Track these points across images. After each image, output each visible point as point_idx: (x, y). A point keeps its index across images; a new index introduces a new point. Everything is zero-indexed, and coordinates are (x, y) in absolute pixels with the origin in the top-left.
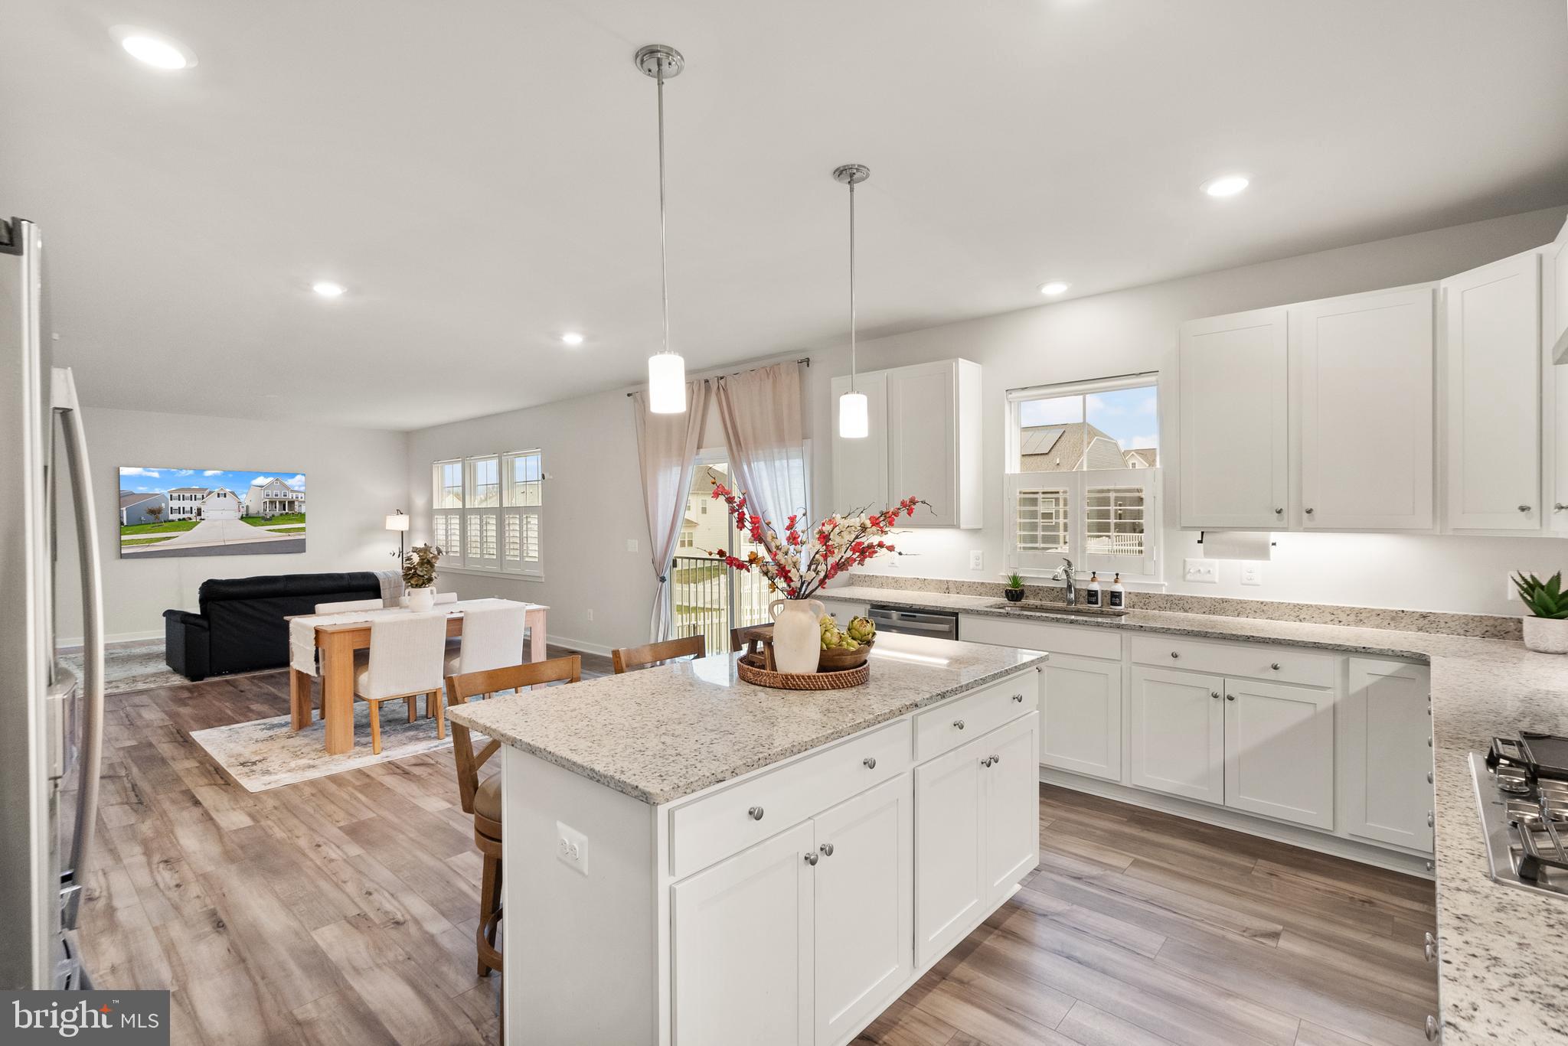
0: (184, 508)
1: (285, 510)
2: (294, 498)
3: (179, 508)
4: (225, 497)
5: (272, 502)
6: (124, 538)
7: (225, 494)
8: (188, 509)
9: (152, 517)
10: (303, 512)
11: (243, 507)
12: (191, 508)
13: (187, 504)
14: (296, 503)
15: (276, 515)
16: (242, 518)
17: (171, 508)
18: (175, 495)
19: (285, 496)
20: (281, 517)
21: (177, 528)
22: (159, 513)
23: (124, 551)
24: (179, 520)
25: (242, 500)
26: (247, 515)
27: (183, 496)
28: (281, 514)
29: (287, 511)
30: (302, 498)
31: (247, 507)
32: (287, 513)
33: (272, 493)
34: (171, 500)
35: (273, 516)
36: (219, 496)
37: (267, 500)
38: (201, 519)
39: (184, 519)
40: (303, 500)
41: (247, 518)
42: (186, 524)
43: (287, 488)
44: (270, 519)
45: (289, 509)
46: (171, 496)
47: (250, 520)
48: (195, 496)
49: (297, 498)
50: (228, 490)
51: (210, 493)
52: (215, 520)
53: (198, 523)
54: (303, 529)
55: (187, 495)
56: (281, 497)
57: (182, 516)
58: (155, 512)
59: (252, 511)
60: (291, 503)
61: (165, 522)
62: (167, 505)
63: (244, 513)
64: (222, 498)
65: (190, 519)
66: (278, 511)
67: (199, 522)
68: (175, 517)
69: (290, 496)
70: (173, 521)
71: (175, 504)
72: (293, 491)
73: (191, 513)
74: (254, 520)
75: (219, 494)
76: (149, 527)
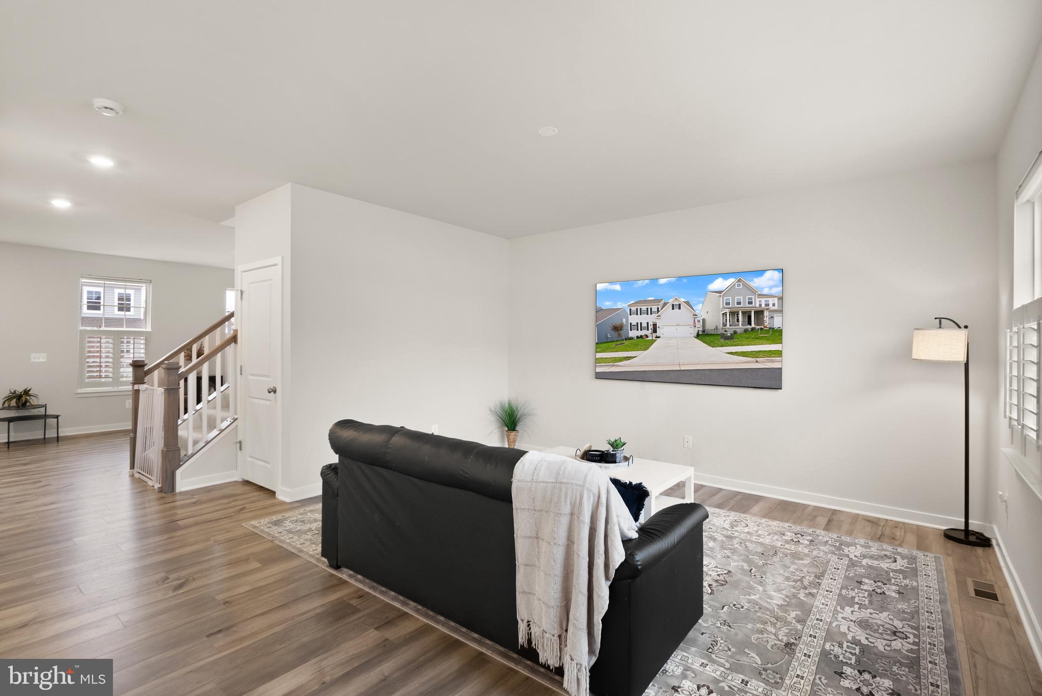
0: (641, 323)
1: (750, 323)
2: (763, 306)
3: (637, 323)
4: (680, 308)
5: (734, 314)
6: (599, 355)
7: (680, 305)
8: (644, 325)
9: (615, 334)
10: (776, 326)
11: (699, 321)
12: (648, 323)
13: (644, 319)
14: (766, 313)
15: (739, 331)
16: (698, 336)
17: (631, 323)
18: (634, 309)
19: (750, 303)
20: (744, 335)
21: (635, 348)
22: (621, 330)
23: (599, 370)
24: (638, 337)
25: (697, 312)
26: (703, 331)
27: (641, 309)
28: (746, 331)
29: (753, 325)
30: (774, 305)
31: (704, 320)
32: (753, 329)
33: (733, 301)
34: (630, 315)
35: (735, 332)
36: (673, 309)
37: (727, 311)
38: (657, 337)
39: (641, 337)
40: (776, 307)
41: (704, 335)
42: (643, 343)
43: (753, 291)
44: (731, 338)
45: (757, 323)
46: (630, 309)
47: (707, 339)
48: (651, 308)
49: (767, 305)
50: (683, 300)
51: (665, 304)
52: (671, 338)
53: (653, 341)
54: (779, 353)
55: (644, 308)
56: (745, 305)
57: (639, 333)
58: (618, 328)
59: (710, 326)
60: (759, 313)
61: (626, 339)
62: (627, 321)
63: (701, 329)
64: (676, 310)
65: (647, 336)
66: (741, 326)
67: (655, 340)
68: (633, 334)
69: (758, 303)
70: (632, 338)
71: (634, 319)
72: (761, 296)
73: (648, 330)
74: (712, 338)
75: (673, 305)
76: (613, 344)
